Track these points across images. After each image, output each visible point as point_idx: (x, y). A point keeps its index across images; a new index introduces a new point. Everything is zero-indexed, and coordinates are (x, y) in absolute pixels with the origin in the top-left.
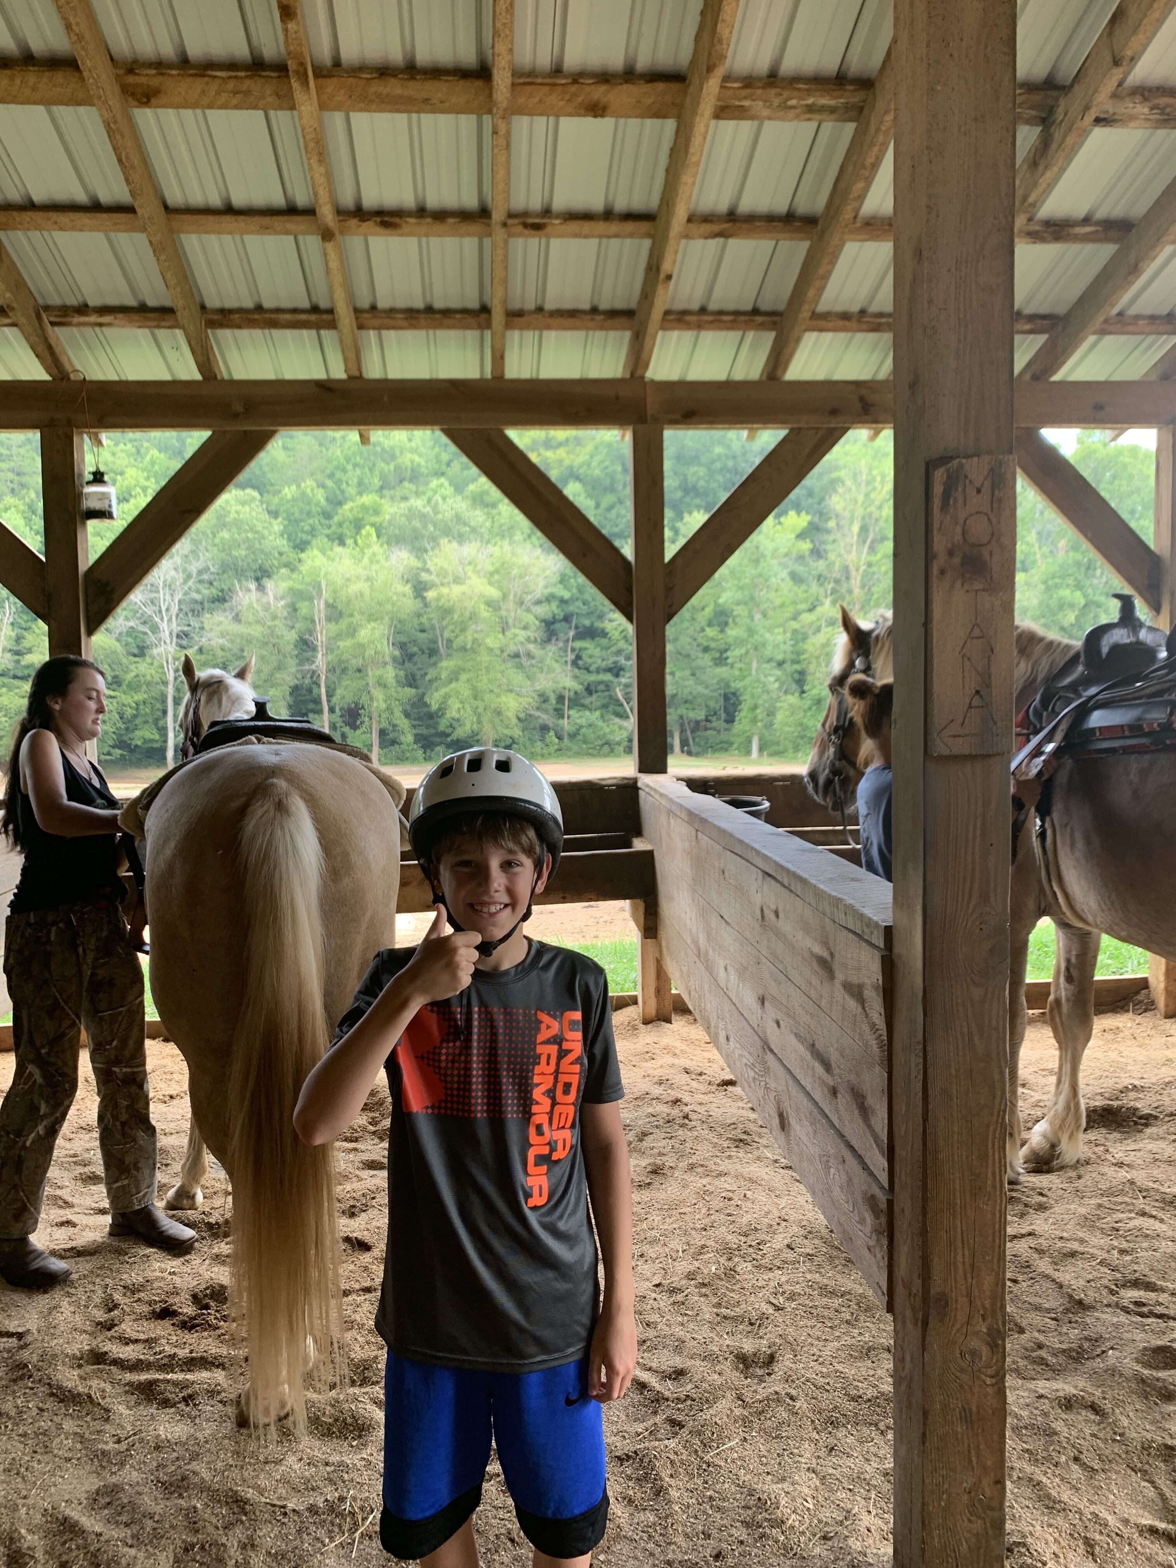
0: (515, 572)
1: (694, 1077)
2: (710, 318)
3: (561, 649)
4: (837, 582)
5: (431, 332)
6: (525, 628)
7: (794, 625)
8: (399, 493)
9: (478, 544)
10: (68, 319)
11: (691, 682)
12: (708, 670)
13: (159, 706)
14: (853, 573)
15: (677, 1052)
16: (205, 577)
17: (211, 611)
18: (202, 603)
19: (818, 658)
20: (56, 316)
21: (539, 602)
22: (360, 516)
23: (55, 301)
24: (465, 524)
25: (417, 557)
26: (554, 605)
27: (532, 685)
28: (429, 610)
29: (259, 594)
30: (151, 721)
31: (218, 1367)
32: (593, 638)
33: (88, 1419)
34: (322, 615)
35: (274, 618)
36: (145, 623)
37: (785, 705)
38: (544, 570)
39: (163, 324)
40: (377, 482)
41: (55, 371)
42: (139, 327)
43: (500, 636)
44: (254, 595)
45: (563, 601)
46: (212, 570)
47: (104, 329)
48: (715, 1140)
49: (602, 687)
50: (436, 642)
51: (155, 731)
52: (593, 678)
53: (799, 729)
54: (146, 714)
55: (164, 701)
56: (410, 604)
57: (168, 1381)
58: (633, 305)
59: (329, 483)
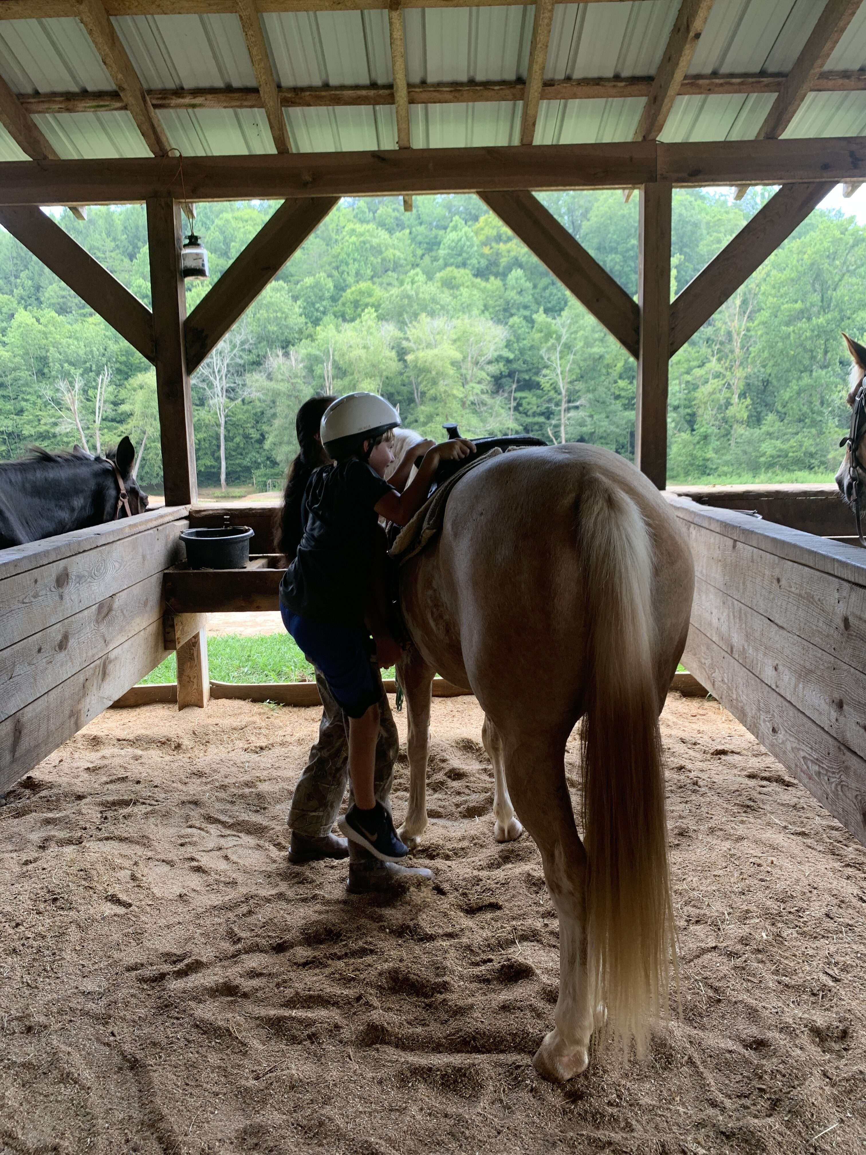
0: (472, 339)
1: (690, 746)
2: (721, 81)
3: (506, 398)
4: (722, 343)
5: (470, 104)
6: (479, 383)
7: (688, 378)
8: (385, 280)
9: (445, 318)
10: (167, 102)
11: (606, 423)
12: (618, 413)
13: (214, 442)
14: (735, 336)
15: (670, 723)
16: (246, 347)
17: (250, 371)
18: (244, 366)
19: (705, 403)
20: (158, 99)
21: (490, 362)
22: (358, 298)
23: (157, 85)
24: (438, 304)
25: (400, 329)
26: (501, 365)
27: (484, 426)
28: (408, 370)
29: (284, 359)
30: (209, 453)
31: (333, 1005)
32: (530, 390)
33: (229, 1052)
34: (330, 374)
35: (296, 376)
36: (204, 381)
37: (679, 440)
38: (494, 338)
39: (245, 103)
40: (369, 272)
41: (157, 149)
42: (225, 107)
43: (461, 388)
44: (281, 359)
45: (508, 361)
46: (251, 341)
47: (197, 110)
48: (725, 805)
49: (536, 427)
50: (412, 393)
51: (212, 460)
52: (530, 420)
53: (689, 458)
54: (206, 448)
55: (218, 439)
56: (395, 366)
57: (293, 1018)
58: (652, 72)
59: (335, 273)
